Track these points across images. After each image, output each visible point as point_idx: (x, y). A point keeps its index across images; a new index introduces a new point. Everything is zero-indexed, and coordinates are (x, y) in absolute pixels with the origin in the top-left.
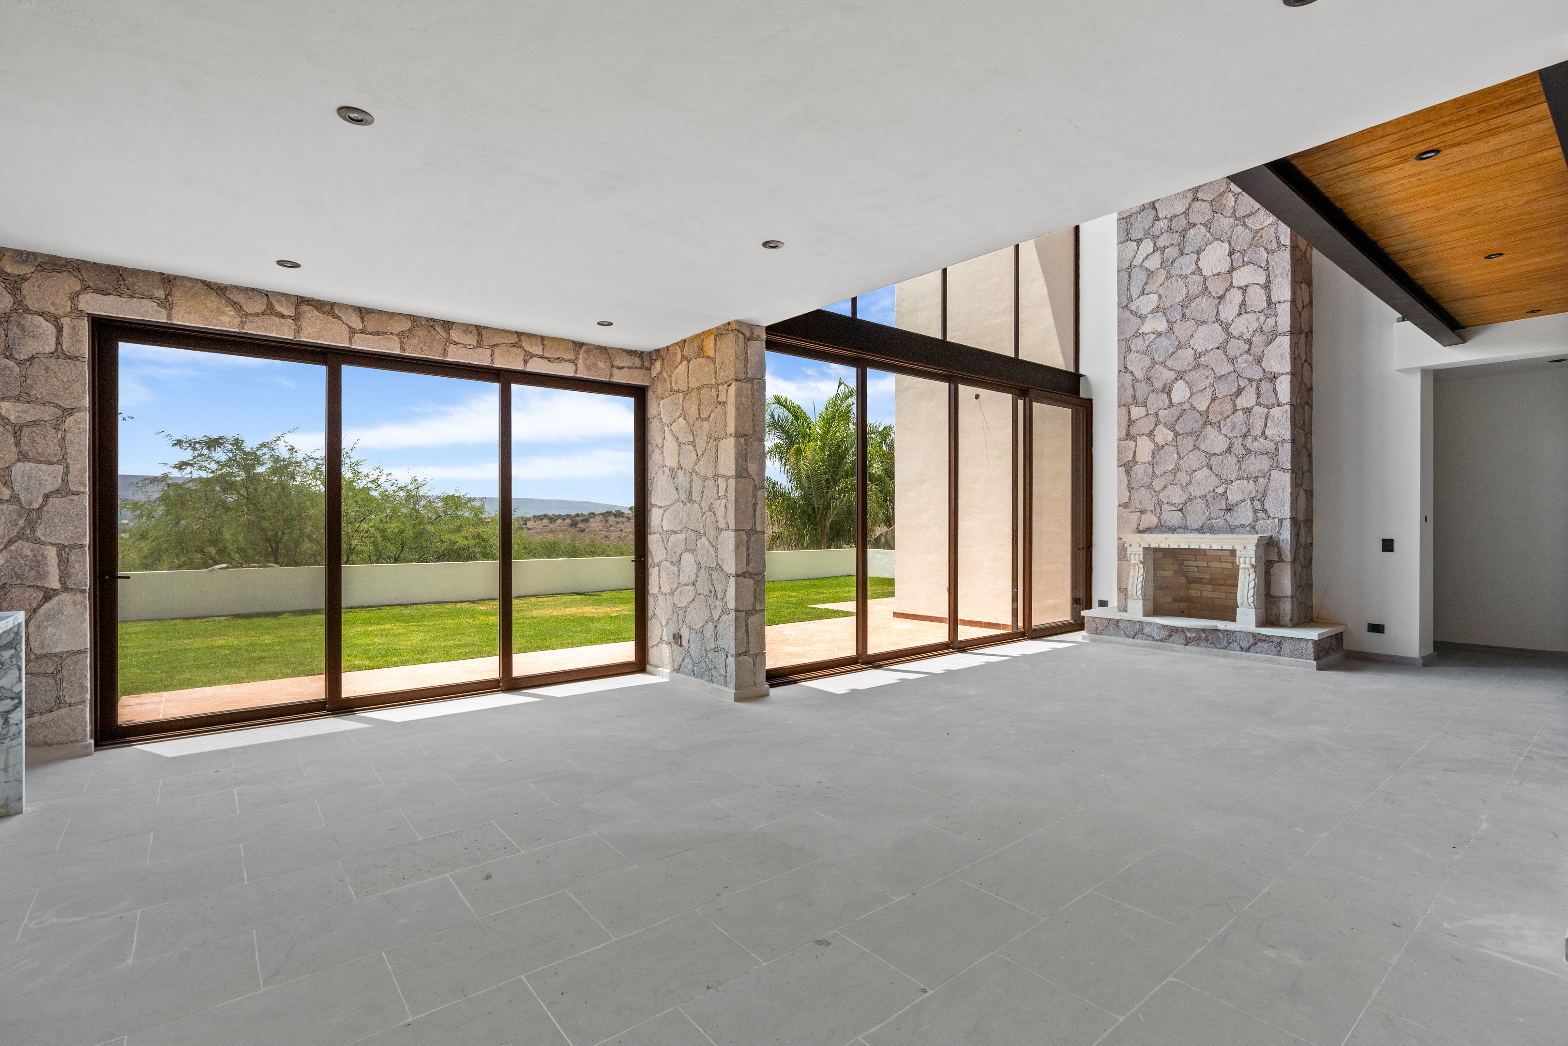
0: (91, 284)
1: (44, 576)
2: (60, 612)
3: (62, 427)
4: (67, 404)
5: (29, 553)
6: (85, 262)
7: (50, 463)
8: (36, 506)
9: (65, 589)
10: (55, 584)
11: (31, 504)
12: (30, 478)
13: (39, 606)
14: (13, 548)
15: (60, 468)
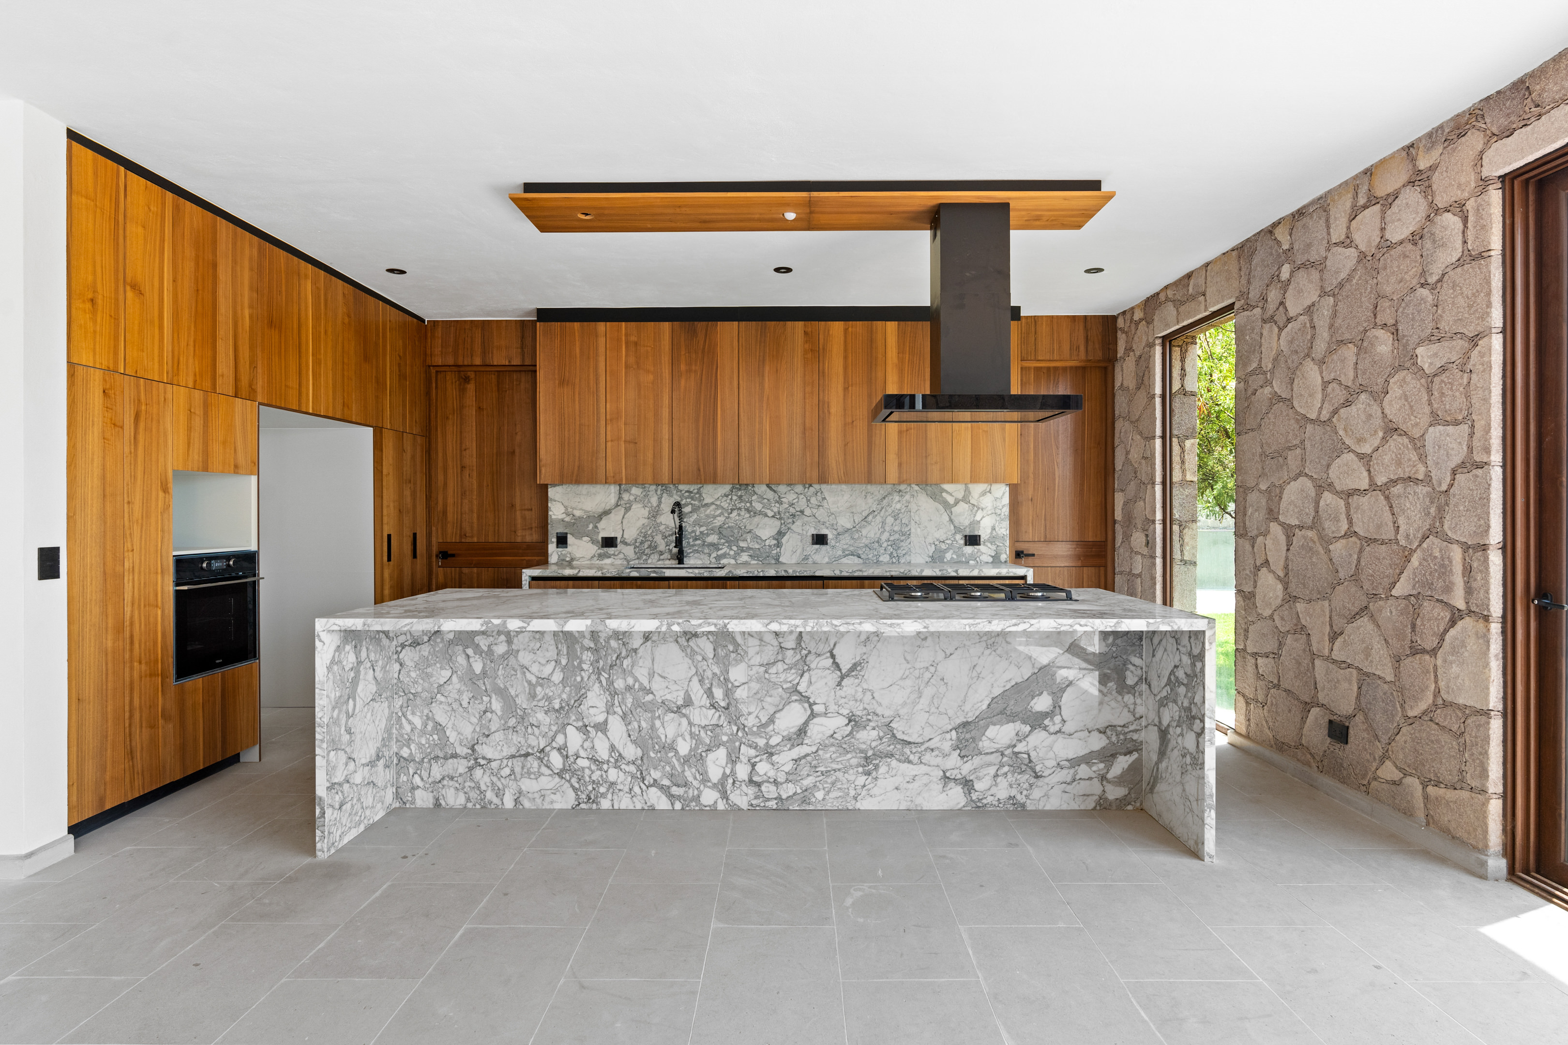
0: (1495, 130)
1: (1448, 589)
2: (1463, 645)
3: (1469, 366)
4: (1470, 331)
5: (1437, 554)
6: (1488, 98)
7: (1456, 423)
8: (1444, 487)
9: (1470, 612)
10: (1461, 604)
11: (1440, 484)
12: (1440, 447)
13: (1446, 631)
14: (1425, 545)
15: (1465, 428)
